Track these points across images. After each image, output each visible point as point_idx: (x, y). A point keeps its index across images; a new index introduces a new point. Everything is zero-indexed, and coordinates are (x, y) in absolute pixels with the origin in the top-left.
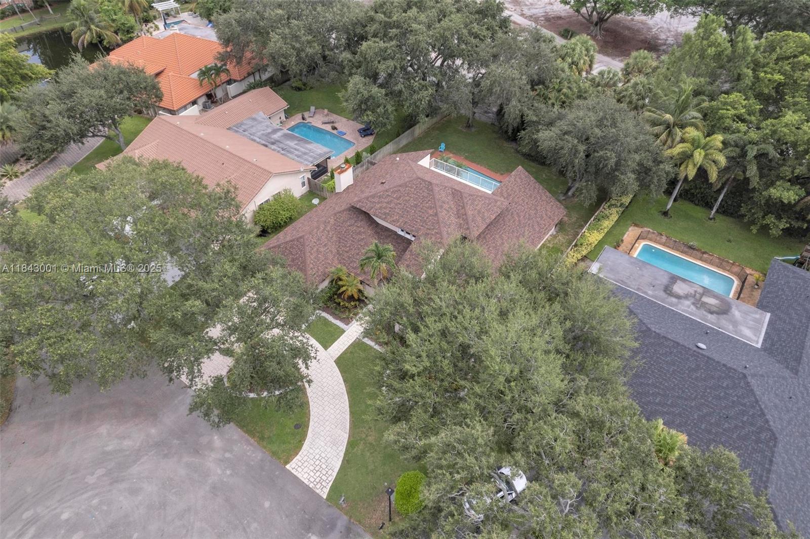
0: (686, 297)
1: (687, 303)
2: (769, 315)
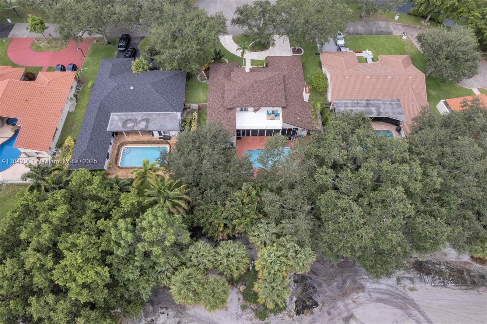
1: (139, 119)
2: (107, 130)
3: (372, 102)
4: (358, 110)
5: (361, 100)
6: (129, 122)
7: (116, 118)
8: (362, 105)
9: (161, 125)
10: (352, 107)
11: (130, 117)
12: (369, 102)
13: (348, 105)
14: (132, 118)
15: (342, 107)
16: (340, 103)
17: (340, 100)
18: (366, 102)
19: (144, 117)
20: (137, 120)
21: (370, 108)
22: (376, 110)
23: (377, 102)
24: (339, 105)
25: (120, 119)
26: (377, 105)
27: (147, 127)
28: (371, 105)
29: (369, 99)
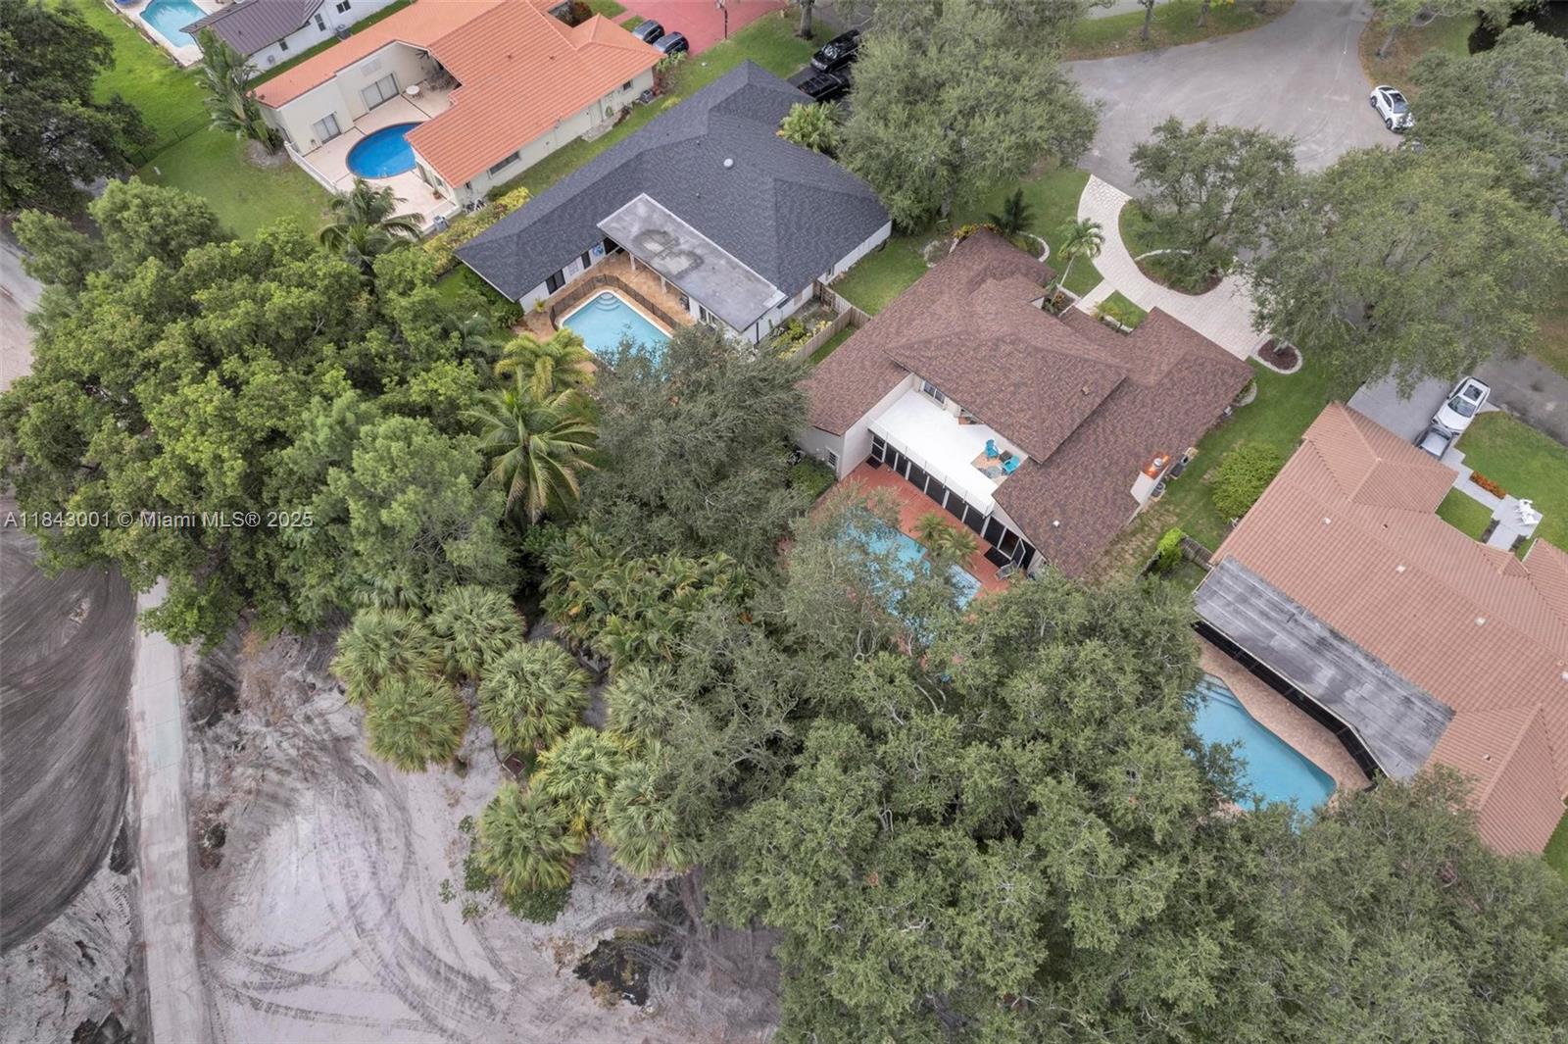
0: (681, 253)
1: (684, 247)
2: (599, 225)
3: (1344, 648)
4: (1272, 636)
5: (1313, 618)
6: (657, 237)
7: (642, 210)
8: (1303, 634)
9: (715, 292)
10: (1263, 614)
11: (669, 228)
12: (1335, 643)
13: (1254, 600)
14: (672, 234)
15: (1228, 589)
16: (1236, 578)
17: (1244, 569)
18: (1325, 634)
19: (698, 251)
20: (678, 244)
21: (1318, 661)
22: (1332, 680)
23: (1365, 663)
24: (1226, 579)
25: (648, 219)
26: (1353, 670)
27: (681, 275)
28: (1329, 655)
29: (1344, 633)
